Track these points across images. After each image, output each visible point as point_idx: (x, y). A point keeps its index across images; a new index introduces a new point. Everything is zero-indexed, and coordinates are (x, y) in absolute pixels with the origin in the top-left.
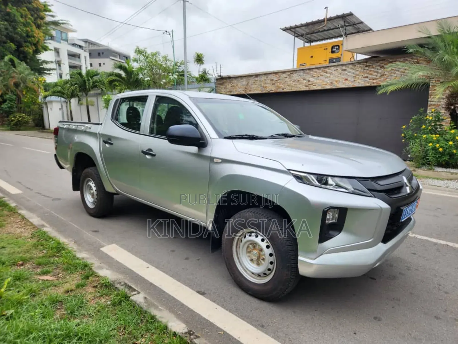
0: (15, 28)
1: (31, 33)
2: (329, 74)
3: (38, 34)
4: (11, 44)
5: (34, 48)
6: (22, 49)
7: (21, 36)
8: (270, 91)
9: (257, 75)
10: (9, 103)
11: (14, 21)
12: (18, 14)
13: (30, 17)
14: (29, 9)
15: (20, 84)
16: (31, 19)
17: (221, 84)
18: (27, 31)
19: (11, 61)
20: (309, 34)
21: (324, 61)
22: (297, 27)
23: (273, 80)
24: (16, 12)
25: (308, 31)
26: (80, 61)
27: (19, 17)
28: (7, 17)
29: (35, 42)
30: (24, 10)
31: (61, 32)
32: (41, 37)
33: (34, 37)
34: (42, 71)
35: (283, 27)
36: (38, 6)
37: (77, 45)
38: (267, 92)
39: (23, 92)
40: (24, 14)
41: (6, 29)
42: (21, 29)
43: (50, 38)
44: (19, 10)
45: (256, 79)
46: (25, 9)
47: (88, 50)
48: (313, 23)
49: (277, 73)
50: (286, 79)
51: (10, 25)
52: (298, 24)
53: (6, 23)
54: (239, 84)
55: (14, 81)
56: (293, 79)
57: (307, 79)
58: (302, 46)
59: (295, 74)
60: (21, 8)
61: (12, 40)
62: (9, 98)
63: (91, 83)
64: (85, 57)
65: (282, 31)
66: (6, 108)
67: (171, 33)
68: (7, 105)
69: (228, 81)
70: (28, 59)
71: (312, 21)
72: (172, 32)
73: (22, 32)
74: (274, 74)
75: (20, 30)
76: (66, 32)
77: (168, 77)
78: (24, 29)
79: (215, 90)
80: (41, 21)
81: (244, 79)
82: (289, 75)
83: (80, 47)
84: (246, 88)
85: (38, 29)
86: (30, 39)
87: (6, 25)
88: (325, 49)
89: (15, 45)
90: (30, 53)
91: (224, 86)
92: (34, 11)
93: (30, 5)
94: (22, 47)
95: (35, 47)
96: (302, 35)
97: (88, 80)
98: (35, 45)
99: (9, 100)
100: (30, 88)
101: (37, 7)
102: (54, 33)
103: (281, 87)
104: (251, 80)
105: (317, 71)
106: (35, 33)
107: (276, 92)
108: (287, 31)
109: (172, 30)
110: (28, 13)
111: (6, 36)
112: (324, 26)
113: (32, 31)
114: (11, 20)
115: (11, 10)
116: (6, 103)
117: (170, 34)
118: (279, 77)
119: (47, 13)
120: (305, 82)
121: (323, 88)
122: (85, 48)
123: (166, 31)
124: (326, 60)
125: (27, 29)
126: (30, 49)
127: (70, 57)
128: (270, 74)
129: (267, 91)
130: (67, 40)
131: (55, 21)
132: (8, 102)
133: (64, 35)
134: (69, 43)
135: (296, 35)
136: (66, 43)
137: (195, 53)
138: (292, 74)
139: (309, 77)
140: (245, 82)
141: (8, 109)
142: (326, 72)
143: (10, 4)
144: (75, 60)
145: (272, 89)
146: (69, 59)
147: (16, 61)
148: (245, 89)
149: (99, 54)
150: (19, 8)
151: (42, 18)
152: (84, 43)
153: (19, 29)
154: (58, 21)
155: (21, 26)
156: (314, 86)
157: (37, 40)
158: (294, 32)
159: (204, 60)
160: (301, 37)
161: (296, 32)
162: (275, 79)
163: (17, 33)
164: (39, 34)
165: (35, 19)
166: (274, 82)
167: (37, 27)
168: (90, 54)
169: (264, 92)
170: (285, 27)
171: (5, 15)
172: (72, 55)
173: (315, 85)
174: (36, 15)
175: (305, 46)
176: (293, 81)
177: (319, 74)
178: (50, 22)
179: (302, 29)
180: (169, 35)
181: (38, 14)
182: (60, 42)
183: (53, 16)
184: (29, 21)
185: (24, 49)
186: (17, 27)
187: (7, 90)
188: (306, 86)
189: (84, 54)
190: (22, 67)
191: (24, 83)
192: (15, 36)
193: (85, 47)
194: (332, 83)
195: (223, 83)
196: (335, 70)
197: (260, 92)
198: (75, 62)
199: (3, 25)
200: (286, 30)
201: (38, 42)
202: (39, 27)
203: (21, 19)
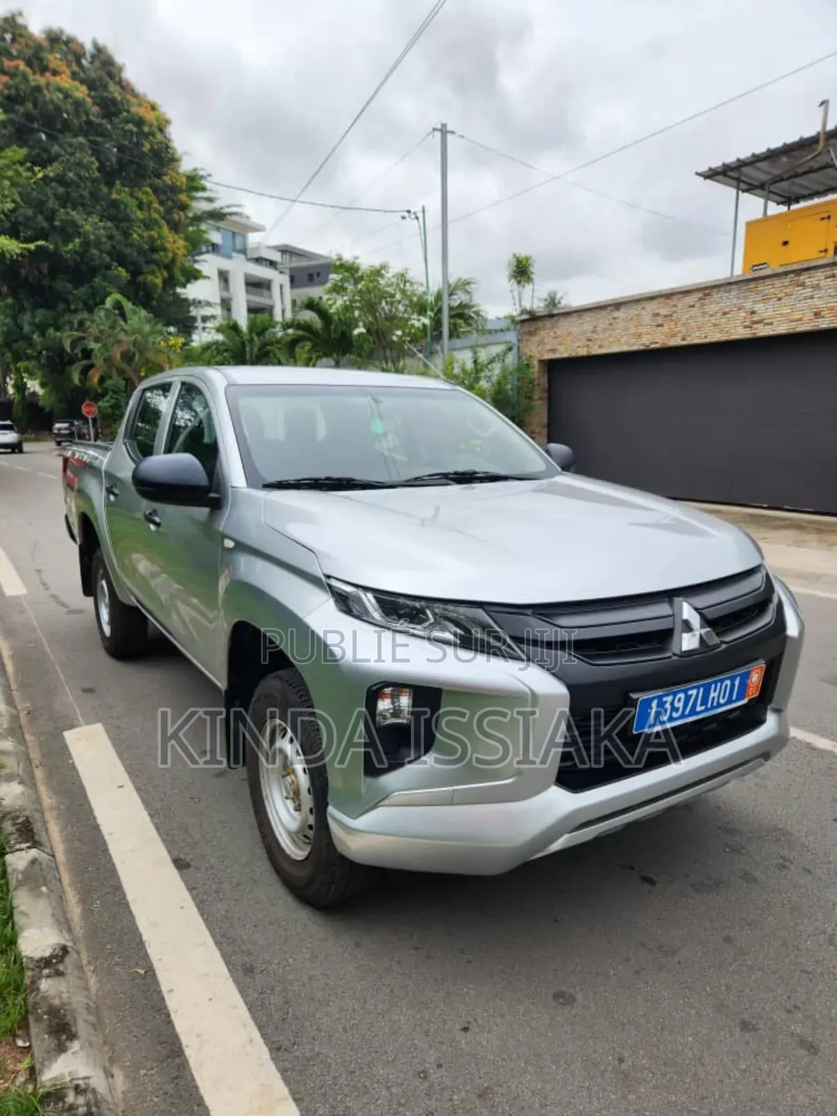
0: (126, 235)
1: (159, 242)
2: (811, 290)
3: (175, 244)
4: (120, 269)
5: (165, 273)
6: (141, 278)
7: (140, 250)
8: (651, 343)
9: (618, 305)
10: (112, 398)
11: (126, 219)
12: (133, 203)
13: (156, 205)
14: (156, 190)
15: (134, 354)
16: (159, 212)
17: (531, 334)
18: (151, 237)
19: (118, 306)
20: (782, 180)
21: (821, 252)
22: (741, 164)
23: (657, 315)
24: (129, 198)
25: (776, 172)
26: (270, 297)
27: (134, 209)
28: (113, 211)
29: (167, 261)
30: (146, 194)
31: (234, 234)
32: (178, 249)
33: (165, 249)
34: (190, 324)
35: (704, 168)
36: (174, 181)
37: (266, 260)
38: (642, 348)
39: (140, 371)
40: (145, 200)
41: (111, 237)
42: (138, 235)
43: (210, 248)
44: (136, 194)
45: (616, 314)
46: (148, 189)
47: (287, 271)
48: (788, 150)
49: (668, 295)
50: (693, 312)
51: (118, 228)
52: (745, 154)
53: (109, 224)
54: (574, 330)
55: (121, 349)
56: (712, 308)
57: (748, 305)
58: (760, 215)
59: (716, 296)
60: (140, 189)
61: (122, 261)
62: (114, 385)
63: (256, 349)
64: (281, 287)
65: (702, 179)
66: (105, 408)
67: (419, 216)
68: (107, 401)
69: (548, 323)
70: (153, 299)
71: (785, 145)
72: (424, 212)
73: (141, 241)
74: (661, 300)
75: (138, 238)
76: (242, 232)
77: (407, 325)
78: (145, 234)
79: (515, 350)
80: (181, 213)
81: (587, 317)
82: (700, 299)
83: (272, 264)
84: (590, 340)
85: (173, 232)
86: (156, 256)
87: (109, 228)
88: (823, 219)
89: (127, 271)
90: (155, 285)
91: (536, 339)
92: (165, 194)
93: (160, 181)
94: (140, 273)
95: (168, 273)
96: (762, 186)
97: (251, 340)
98: (169, 267)
99: (112, 391)
100: (153, 364)
101: (173, 183)
102: (215, 237)
103: (680, 332)
104: (602, 320)
105: (777, 283)
106: (168, 242)
107: (665, 346)
108: (716, 178)
109: (423, 208)
110: (152, 197)
111: (109, 254)
112: (816, 153)
113: (161, 237)
114: (120, 216)
115: (119, 194)
116: (107, 398)
117: (417, 218)
118: (675, 306)
119: (200, 194)
120: (744, 314)
121: (791, 331)
122: (282, 266)
123: (409, 212)
124: (826, 251)
125: (152, 233)
126: (156, 277)
127: (251, 288)
128: (652, 298)
129: (643, 344)
130: (244, 251)
131: (215, 210)
132: (110, 393)
133: (238, 240)
134: (250, 256)
135: (743, 186)
136: (242, 257)
137: (511, 256)
138: (708, 294)
139: (755, 302)
140: (587, 322)
141: (110, 410)
142: (803, 285)
143: (118, 182)
144: (261, 295)
145: (657, 340)
146: (247, 292)
147: (128, 306)
148: (589, 343)
149: (311, 277)
150: (136, 189)
151: (184, 207)
152: (279, 254)
153: (135, 236)
154: (222, 208)
155: (139, 227)
156: (766, 324)
157: (170, 255)
158: (738, 180)
159: (532, 273)
160: (759, 191)
161: (743, 178)
162: (663, 312)
163: (131, 245)
164: (174, 242)
165: (169, 211)
166: (660, 321)
167: (171, 229)
168: (292, 280)
169: (635, 348)
170: (710, 169)
171: (109, 207)
172: (255, 285)
173: (771, 324)
174: (170, 203)
175: (770, 213)
176: (711, 316)
177: (781, 292)
178: (205, 212)
179: (759, 169)
180: (416, 221)
181: (174, 198)
182: (230, 257)
183: (210, 200)
184: (155, 215)
185: (145, 279)
186: (131, 232)
187: (110, 368)
188: (746, 327)
189: (279, 280)
190: (139, 317)
191: (141, 353)
192: (128, 251)
193: (283, 264)
194: (817, 315)
195: (536, 330)
196: (826, 278)
197: (626, 348)
198: (259, 300)
199: (104, 228)
200: (711, 175)
201: (173, 260)
202: (175, 227)
203: (139, 213)
